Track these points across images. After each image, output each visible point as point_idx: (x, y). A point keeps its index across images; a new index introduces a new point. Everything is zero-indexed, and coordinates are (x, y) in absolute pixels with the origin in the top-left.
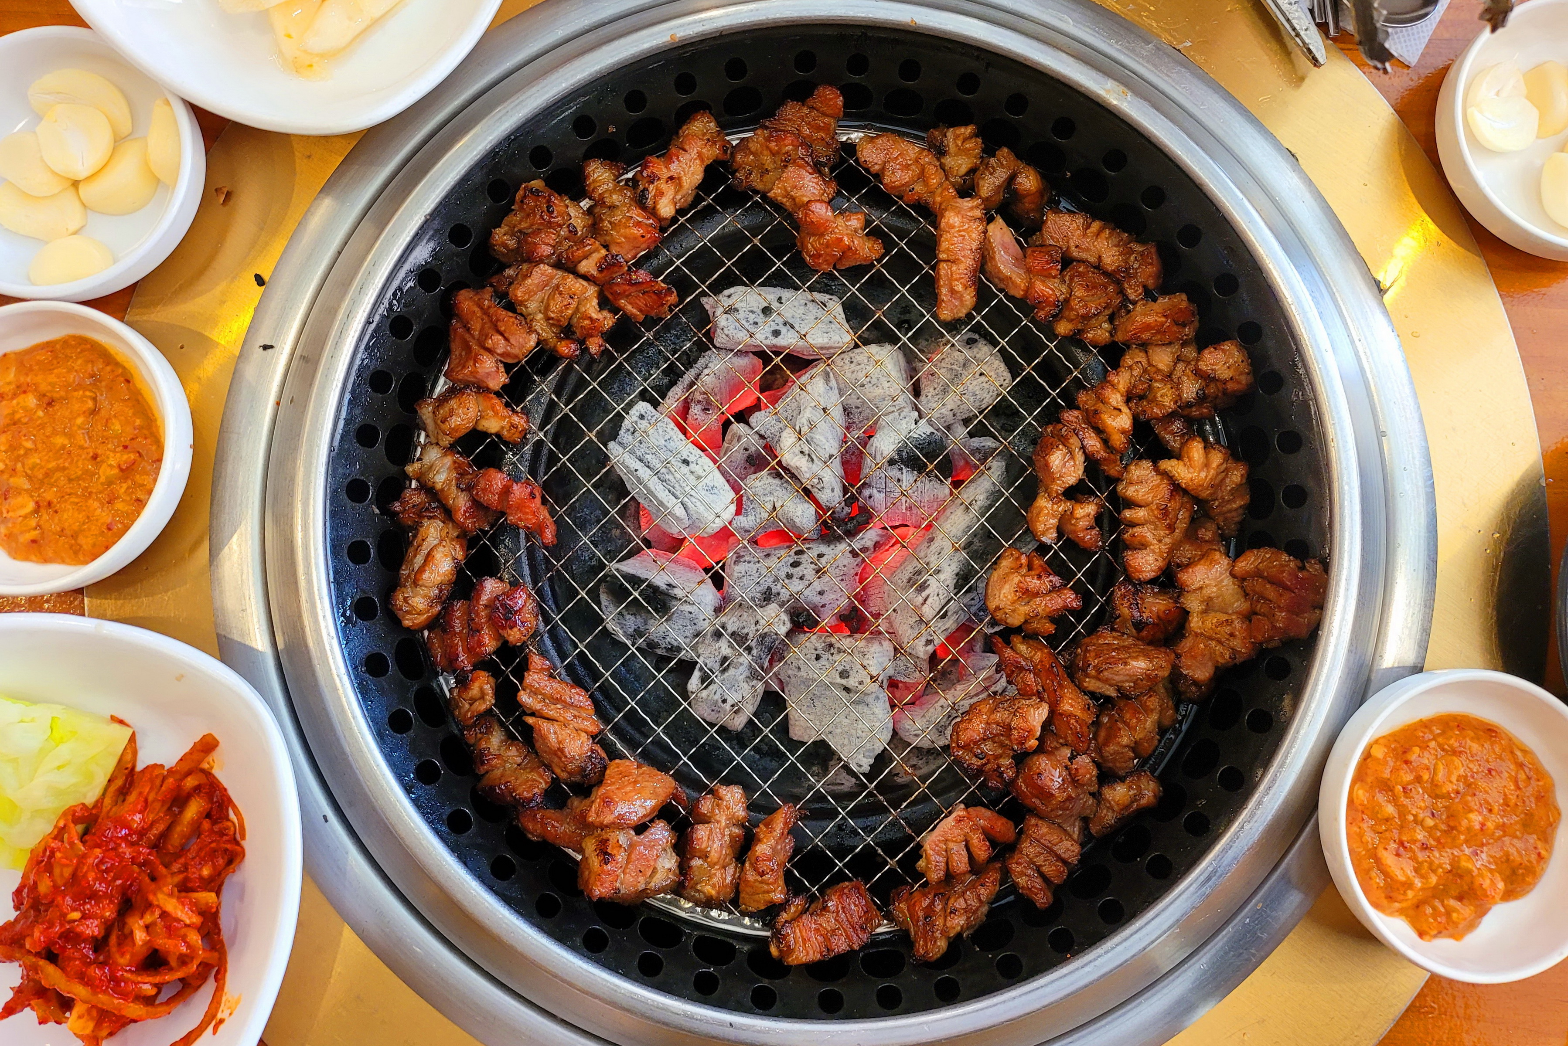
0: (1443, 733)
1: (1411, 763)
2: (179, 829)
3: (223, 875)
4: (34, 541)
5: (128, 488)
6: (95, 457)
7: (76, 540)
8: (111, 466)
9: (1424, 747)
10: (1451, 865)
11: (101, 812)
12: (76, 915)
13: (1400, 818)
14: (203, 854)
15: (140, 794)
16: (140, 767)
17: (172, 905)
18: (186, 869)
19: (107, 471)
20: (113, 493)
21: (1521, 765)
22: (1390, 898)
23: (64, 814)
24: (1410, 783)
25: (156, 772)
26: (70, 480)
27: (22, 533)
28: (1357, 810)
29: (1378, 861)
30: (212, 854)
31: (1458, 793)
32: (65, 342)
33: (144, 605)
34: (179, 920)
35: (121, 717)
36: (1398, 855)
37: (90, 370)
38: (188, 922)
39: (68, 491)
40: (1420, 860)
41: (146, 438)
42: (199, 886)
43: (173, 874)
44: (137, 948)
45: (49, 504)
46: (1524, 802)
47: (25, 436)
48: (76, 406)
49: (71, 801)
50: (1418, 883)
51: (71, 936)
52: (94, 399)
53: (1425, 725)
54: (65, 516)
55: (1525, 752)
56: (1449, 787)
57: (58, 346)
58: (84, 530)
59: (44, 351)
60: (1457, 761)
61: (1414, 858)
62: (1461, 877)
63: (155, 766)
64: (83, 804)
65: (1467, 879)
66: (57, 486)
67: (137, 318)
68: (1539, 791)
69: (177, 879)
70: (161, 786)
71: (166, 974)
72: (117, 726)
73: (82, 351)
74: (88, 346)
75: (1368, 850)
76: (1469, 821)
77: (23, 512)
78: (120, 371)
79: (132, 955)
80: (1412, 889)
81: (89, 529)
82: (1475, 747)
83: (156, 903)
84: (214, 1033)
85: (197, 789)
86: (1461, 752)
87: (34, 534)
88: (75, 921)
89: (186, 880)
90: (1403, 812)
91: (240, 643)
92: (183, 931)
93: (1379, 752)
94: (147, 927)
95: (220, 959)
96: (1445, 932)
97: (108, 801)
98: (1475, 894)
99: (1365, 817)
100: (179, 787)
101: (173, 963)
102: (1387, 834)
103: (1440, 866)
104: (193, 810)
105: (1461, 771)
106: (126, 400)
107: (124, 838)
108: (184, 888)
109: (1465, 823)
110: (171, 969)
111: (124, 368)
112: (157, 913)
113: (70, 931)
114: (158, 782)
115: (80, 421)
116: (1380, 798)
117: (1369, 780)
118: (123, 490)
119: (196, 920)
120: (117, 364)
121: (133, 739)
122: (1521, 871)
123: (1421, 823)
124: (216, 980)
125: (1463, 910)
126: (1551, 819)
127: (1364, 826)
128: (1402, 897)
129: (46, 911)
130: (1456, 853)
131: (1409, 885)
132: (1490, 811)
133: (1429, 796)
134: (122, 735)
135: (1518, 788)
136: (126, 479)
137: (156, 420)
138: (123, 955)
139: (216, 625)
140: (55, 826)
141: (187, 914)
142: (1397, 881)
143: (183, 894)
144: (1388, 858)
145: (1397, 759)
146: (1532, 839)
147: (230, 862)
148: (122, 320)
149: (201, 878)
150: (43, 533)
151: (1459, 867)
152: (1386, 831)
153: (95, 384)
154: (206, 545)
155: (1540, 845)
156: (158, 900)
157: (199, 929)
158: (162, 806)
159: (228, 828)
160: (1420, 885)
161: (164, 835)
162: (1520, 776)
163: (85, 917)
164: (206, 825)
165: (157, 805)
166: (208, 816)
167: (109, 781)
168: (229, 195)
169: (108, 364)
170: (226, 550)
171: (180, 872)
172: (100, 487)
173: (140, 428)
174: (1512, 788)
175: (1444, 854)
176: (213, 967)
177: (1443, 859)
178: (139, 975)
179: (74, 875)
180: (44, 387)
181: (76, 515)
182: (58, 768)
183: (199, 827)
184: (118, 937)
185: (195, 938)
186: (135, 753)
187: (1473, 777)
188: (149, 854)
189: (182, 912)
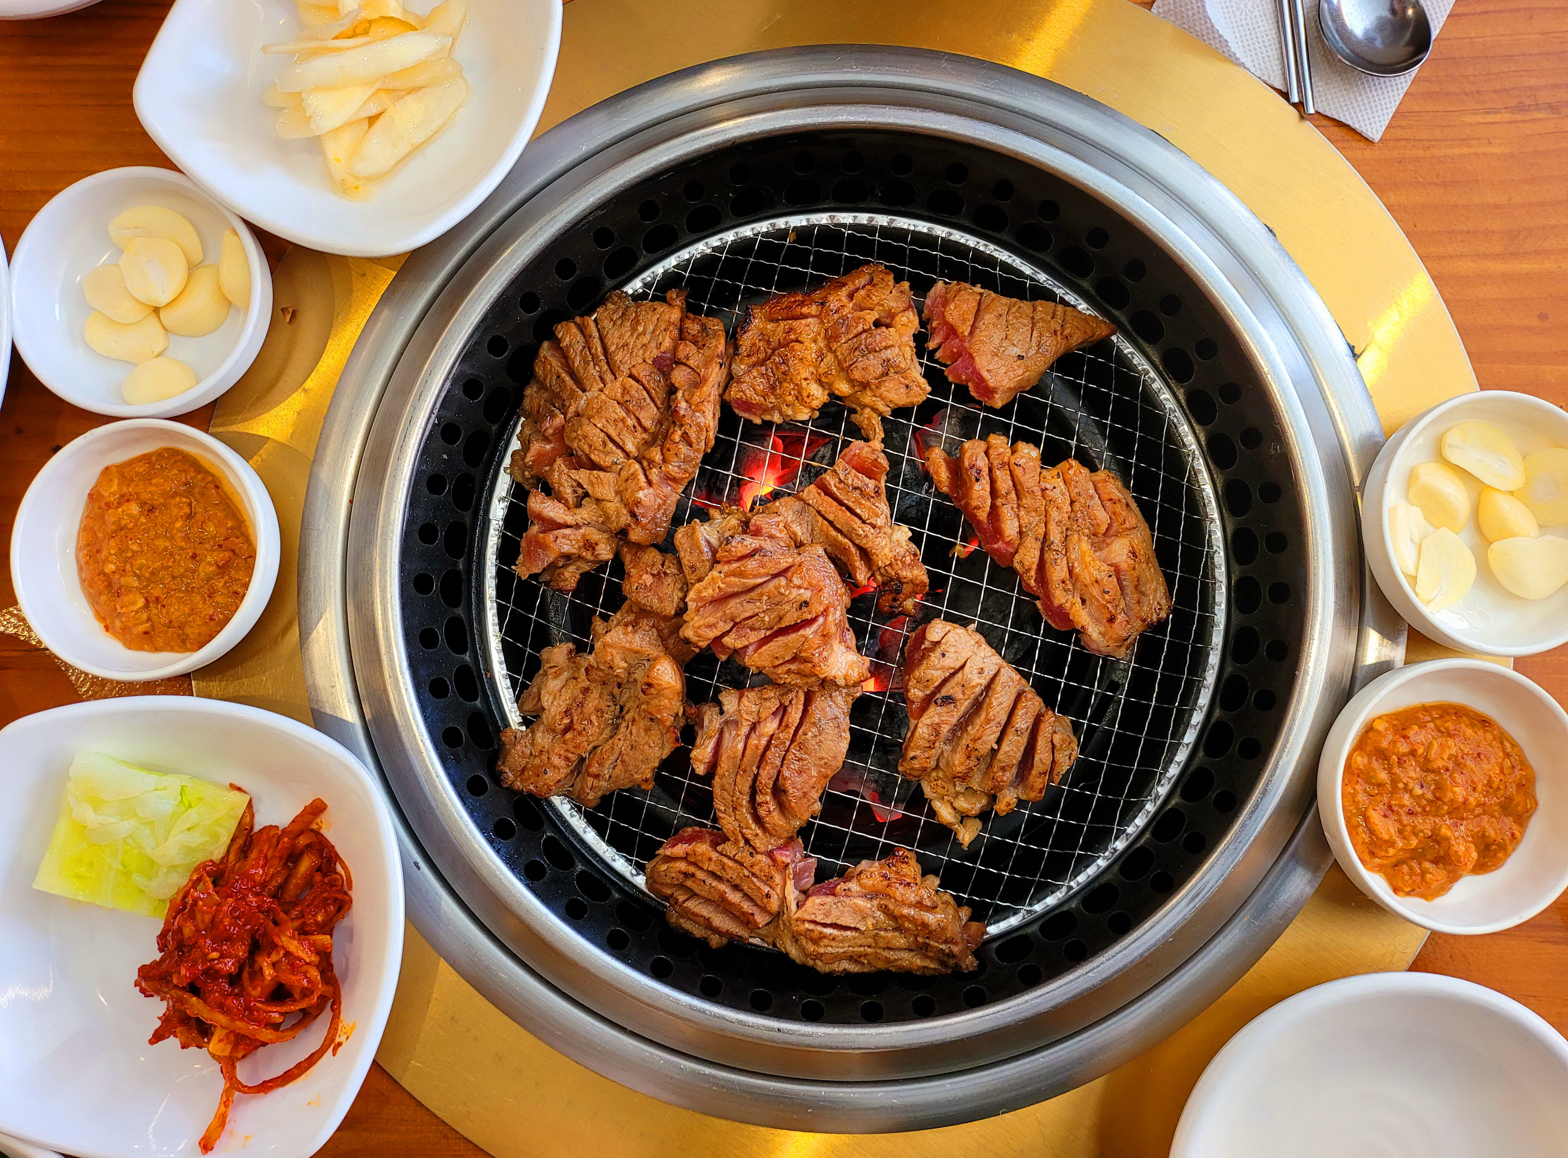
0: (1441, 717)
1: (1408, 738)
2: (294, 881)
3: (335, 920)
4: (146, 633)
5: (226, 583)
6: (194, 556)
7: (183, 630)
8: (209, 564)
9: (1422, 726)
10: (1431, 831)
11: (227, 867)
12: (215, 955)
13: (1391, 785)
14: (316, 903)
15: (261, 851)
16: (257, 828)
17: (294, 946)
18: (303, 916)
19: (206, 569)
20: (213, 588)
21: (1508, 755)
22: (1372, 854)
23: (197, 869)
24: (1404, 755)
25: (272, 833)
26: (174, 578)
27: (135, 625)
28: (1353, 774)
29: (1366, 819)
30: (325, 904)
31: (1447, 770)
32: (160, 454)
33: (247, 685)
34: (300, 959)
35: (239, 785)
36: (1385, 816)
37: (184, 480)
38: (308, 960)
39: (173, 587)
40: (1405, 822)
41: (238, 538)
42: (315, 931)
43: (292, 920)
44: (267, 982)
45: (157, 599)
46: (1506, 787)
47: (131, 540)
48: (175, 511)
49: (200, 858)
50: (1400, 844)
51: (212, 973)
52: (190, 504)
53: (1426, 709)
54: (172, 610)
55: (1514, 745)
56: (1440, 763)
57: (154, 459)
58: (190, 622)
59: (141, 463)
60: (1451, 742)
61: (1399, 821)
62: (1438, 843)
63: (271, 827)
64: (211, 861)
65: (1445, 844)
66: (163, 584)
67: (221, 429)
68: (1521, 779)
69: (296, 924)
70: (278, 845)
71: (291, 1005)
72: (236, 792)
73: (175, 462)
74: (181, 457)
75: (1359, 809)
76: (1454, 793)
77: (135, 608)
78: (210, 478)
79: (262, 989)
80: (1394, 848)
81: (194, 621)
82: (1469, 732)
83: (281, 944)
84: (334, 1055)
85: (309, 846)
86: (1454, 735)
87: (146, 626)
88: (214, 960)
89: (304, 924)
90: (1394, 782)
91: (331, 716)
92: (305, 968)
93: (1380, 726)
94: (274, 965)
95: (334, 993)
96: (1418, 890)
97: (232, 857)
98: (1450, 859)
99: (1359, 780)
100: (293, 846)
101: (297, 996)
102: (1378, 798)
103: (1422, 831)
104: (306, 865)
105: (1454, 751)
106: (217, 504)
107: (250, 890)
108: (303, 932)
109: (1450, 795)
110: (295, 1001)
111: (213, 476)
112: (282, 952)
113: (210, 968)
114: (274, 841)
115: (178, 525)
116: (1375, 764)
117: (1368, 749)
118: (221, 585)
119: (314, 958)
120: (207, 472)
121: (250, 805)
122: (1494, 847)
123: (1410, 792)
124: (332, 1010)
125: (1436, 874)
126: (1529, 806)
127: (1358, 787)
128: (1383, 854)
129: (189, 952)
130: (1437, 821)
131: (1391, 843)
132: (1474, 789)
133: (1421, 769)
134: (241, 801)
135: (1502, 771)
136: (223, 575)
137: (244, 521)
138: (254, 988)
139: (310, 700)
140: (190, 880)
141: (307, 953)
142: (1381, 839)
143: (302, 937)
144: (1376, 817)
145: (1396, 734)
146: (1509, 821)
147: (339, 910)
148: (206, 431)
149: (316, 922)
150: (153, 626)
151: (1438, 835)
152: (1377, 794)
153: (189, 492)
154: (296, 628)
155: (1514, 826)
156: (282, 942)
157: (317, 966)
158: (280, 860)
159: (336, 880)
160: (1401, 845)
161: (282, 887)
162: (1505, 763)
163: (222, 956)
164: (318, 877)
165: (275, 862)
166: (319, 869)
167: (232, 840)
168: (294, 314)
169: (199, 473)
170: (314, 634)
171: (297, 918)
172: (201, 583)
173: (232, 528)
174: (1498, 772)
175: (1427, 821)
176: (329, 999)
177: (1425, 825)
178: (269, 1005)
179: (212, 921)
180: (144, 496)
181: (182, 607)
182: (189, 829)
183: (311, 879)
184: (250, 973)
185: (314, 973)
186: (252, 816)
187: (1463, 758)
188: (272, 903)
189: (303, 951)
